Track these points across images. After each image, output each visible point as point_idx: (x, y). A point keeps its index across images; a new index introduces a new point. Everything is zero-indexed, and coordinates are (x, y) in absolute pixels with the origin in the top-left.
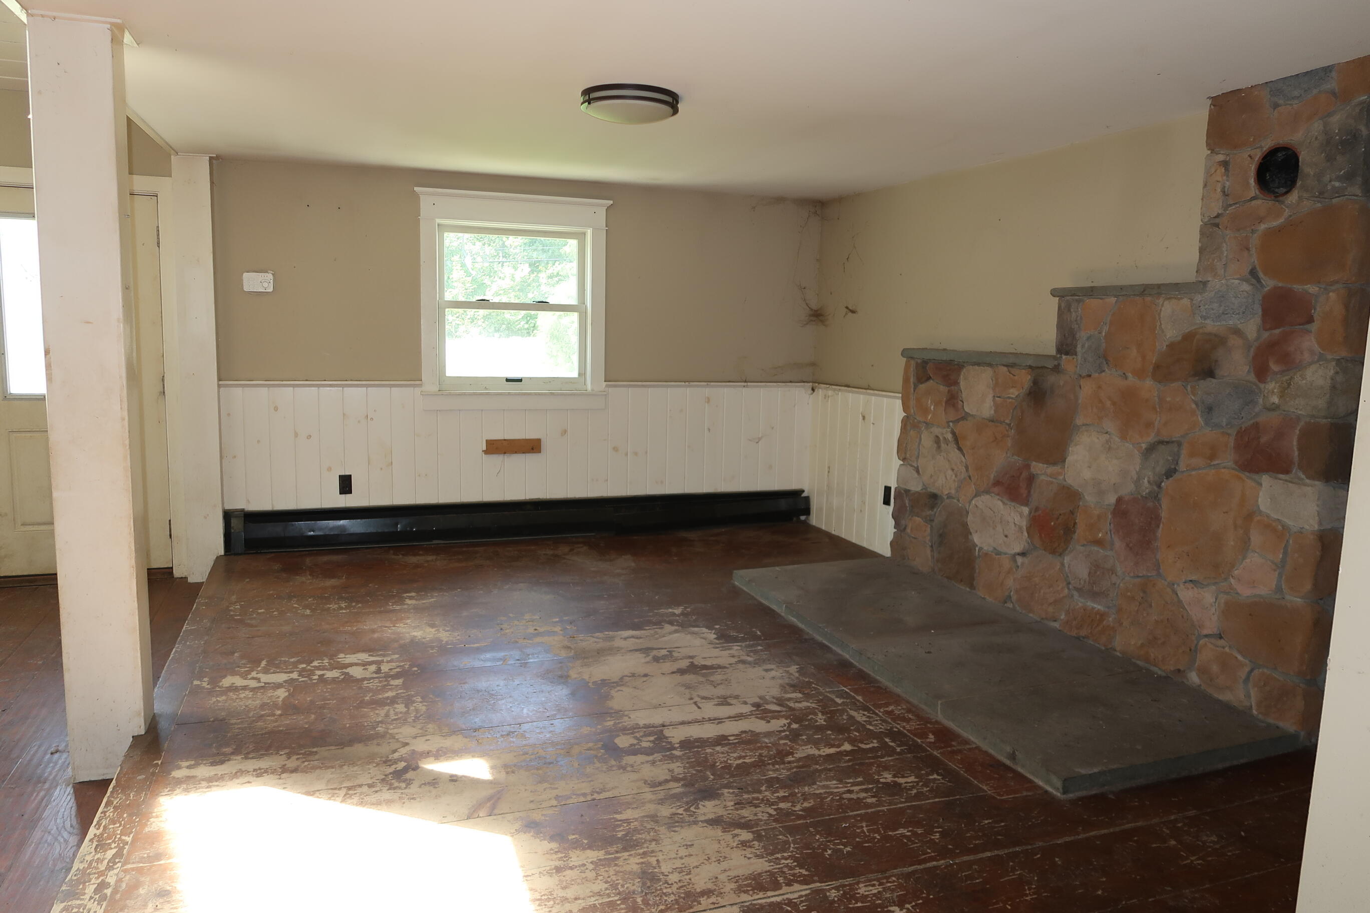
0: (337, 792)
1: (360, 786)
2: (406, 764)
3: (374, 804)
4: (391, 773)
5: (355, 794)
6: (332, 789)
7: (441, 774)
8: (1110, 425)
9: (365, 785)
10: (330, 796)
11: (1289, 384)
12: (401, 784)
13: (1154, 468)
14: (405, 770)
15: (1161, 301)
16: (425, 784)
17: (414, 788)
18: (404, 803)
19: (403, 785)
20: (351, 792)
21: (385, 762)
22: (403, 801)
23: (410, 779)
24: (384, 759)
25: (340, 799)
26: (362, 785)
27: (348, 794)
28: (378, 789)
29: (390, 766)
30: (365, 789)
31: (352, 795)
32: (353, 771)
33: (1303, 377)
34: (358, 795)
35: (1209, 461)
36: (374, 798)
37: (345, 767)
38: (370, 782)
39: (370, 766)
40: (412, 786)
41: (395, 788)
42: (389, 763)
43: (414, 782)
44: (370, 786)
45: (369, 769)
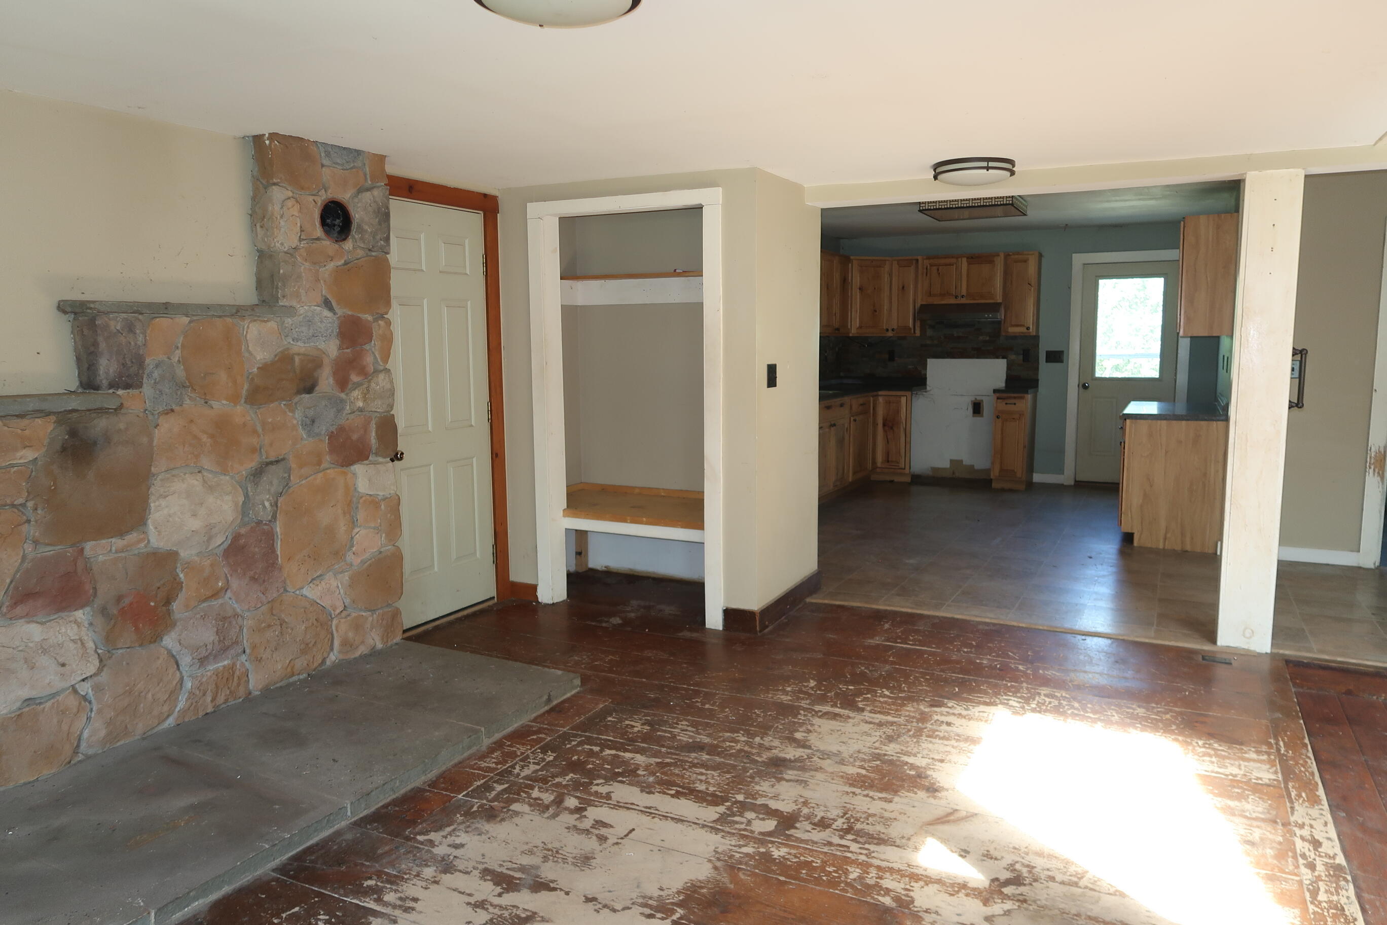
0: (1090, 886)
1: (1063, 883)
2: (1003, 890)
3: (1056, 857)
4: (1025, 885)
5: (1071, 876)
6: (1094, 890)
7: (973, 865)
8: (206, 462)
9: (1057, 882)
10: (1098, 883)
11: (368, 390)
12: (1020, 868)
13: (269, 490)
14: (1008, 882)
15: (246, 323)
16: (996, 859)
17: (1009, 859)
18: (1026, 848)
19: (1018, 867)
20: (1075, 879)
21: (1025, 901)
22: (1026, 850)
23: (1008, 870)
24: (1025, 905)
25: (1088, 876)
26: (1060, 883)
27: (1078, 878)
28: (1046, 873)
29: (1022, 895)
30: (1059, 878)
31: (1074, 876)
32: (1066, 904)
33: (377, 384)
34: (1068, 874)
35: (318, 467)
36: (1053, 864)
37: (1074, 911)
38: (1051, 883)
39: (1044, 902)
40: (1010, 862)
41: (1028, 866)
42: (1021, 898)
43: (1006, 866)
44: (1052, 879)
45: (1046, 899)
